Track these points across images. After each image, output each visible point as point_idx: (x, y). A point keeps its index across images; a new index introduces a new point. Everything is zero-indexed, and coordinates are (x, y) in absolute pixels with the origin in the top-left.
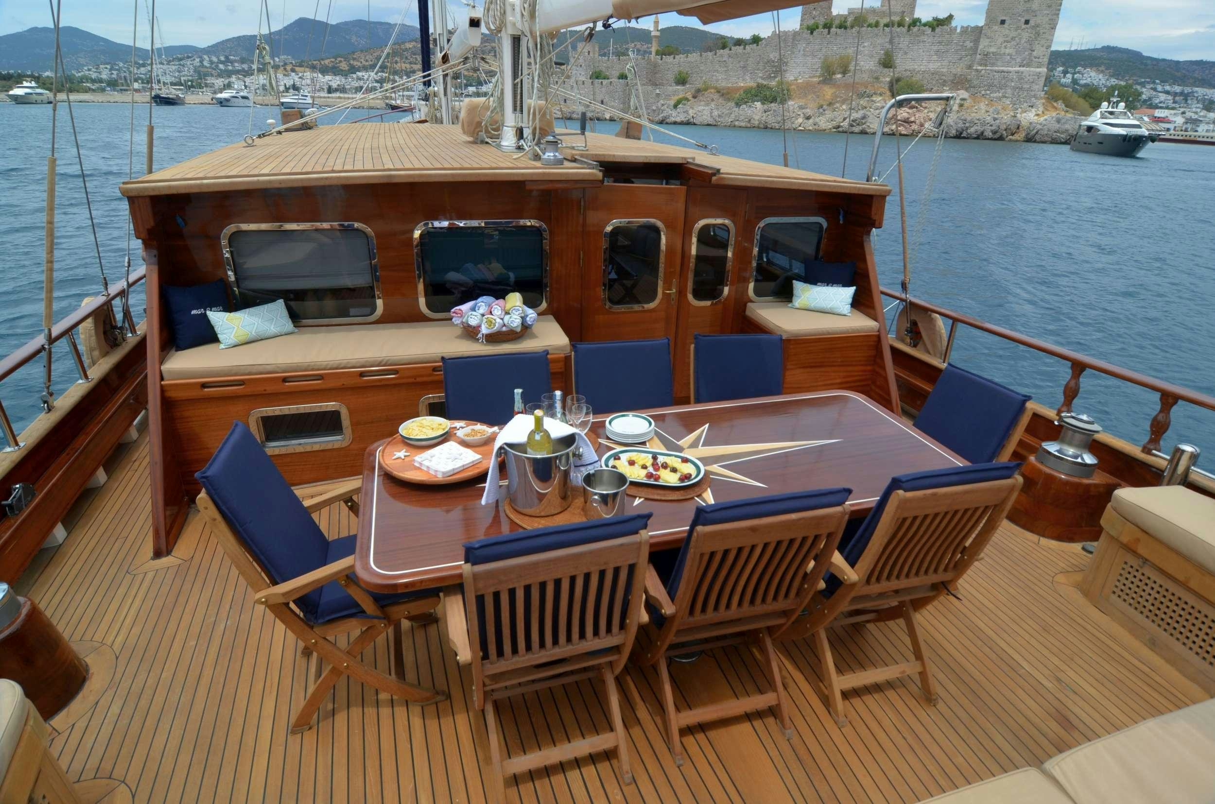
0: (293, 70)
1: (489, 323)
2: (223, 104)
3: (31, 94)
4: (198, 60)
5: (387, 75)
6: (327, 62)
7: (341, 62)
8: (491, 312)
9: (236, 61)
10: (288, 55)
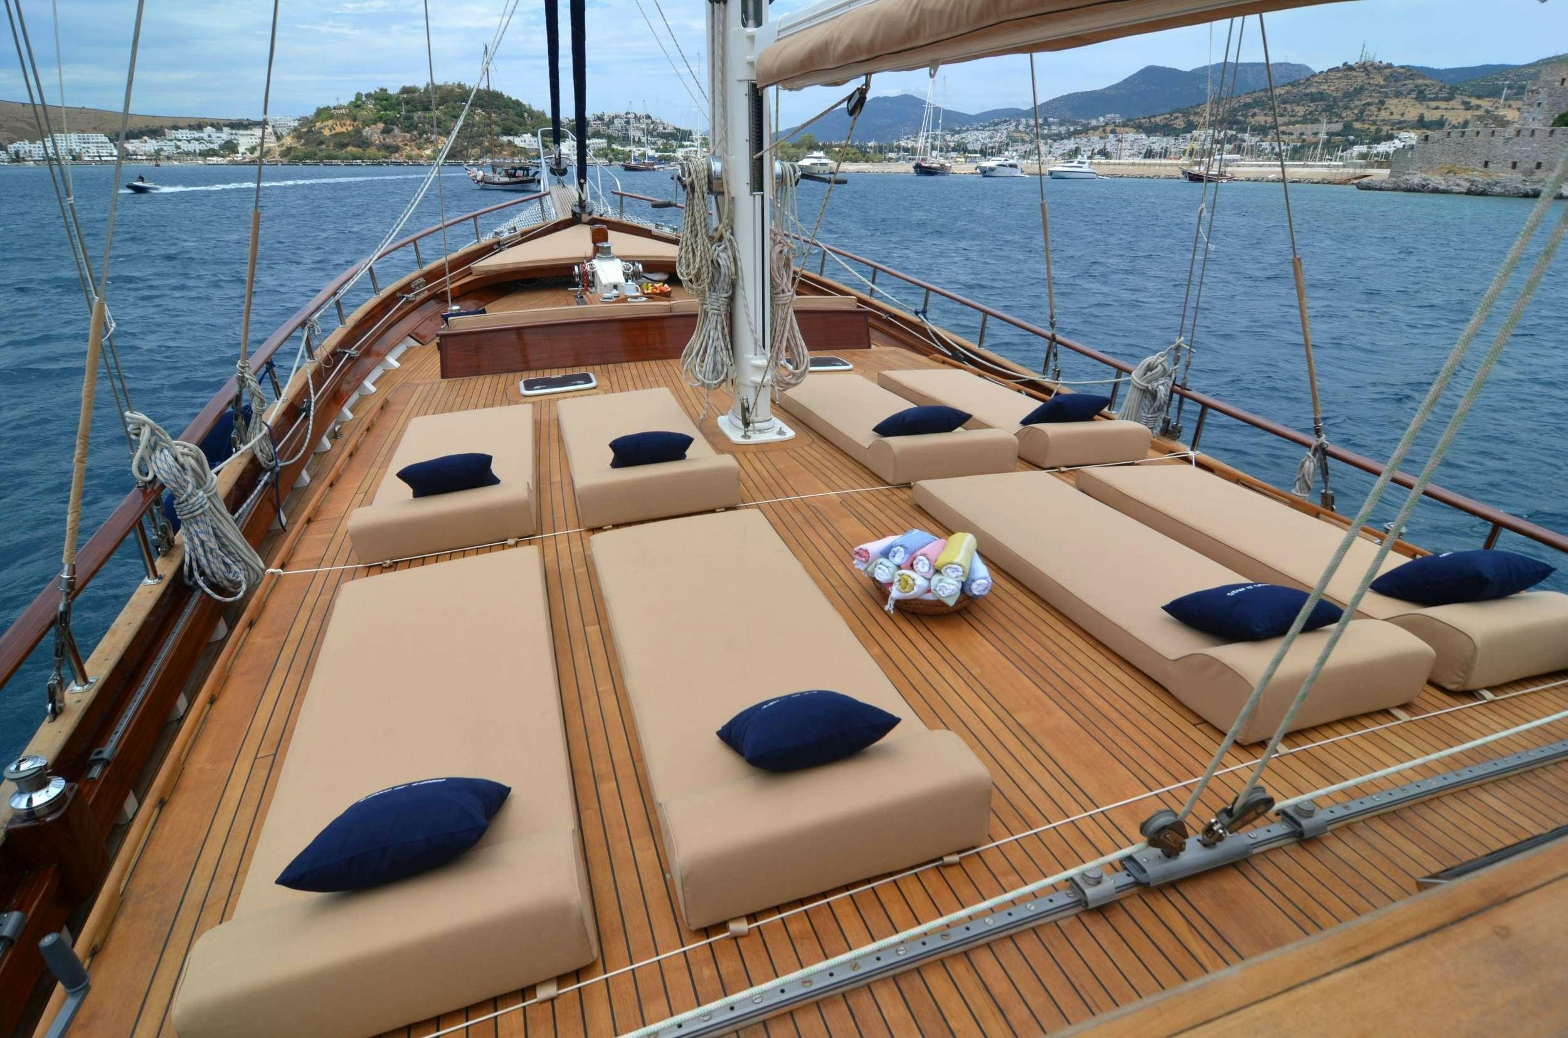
0: (1113, 132)
1: (903, 583)
2: (987, 174)
3: (816, 164)
4: (1014, 124)
5: (1234, 133)
6: (1158, 119)
7: (1177, 118)
8: (912, 565)
9: (1053, 123)
10: (1116, 114)
